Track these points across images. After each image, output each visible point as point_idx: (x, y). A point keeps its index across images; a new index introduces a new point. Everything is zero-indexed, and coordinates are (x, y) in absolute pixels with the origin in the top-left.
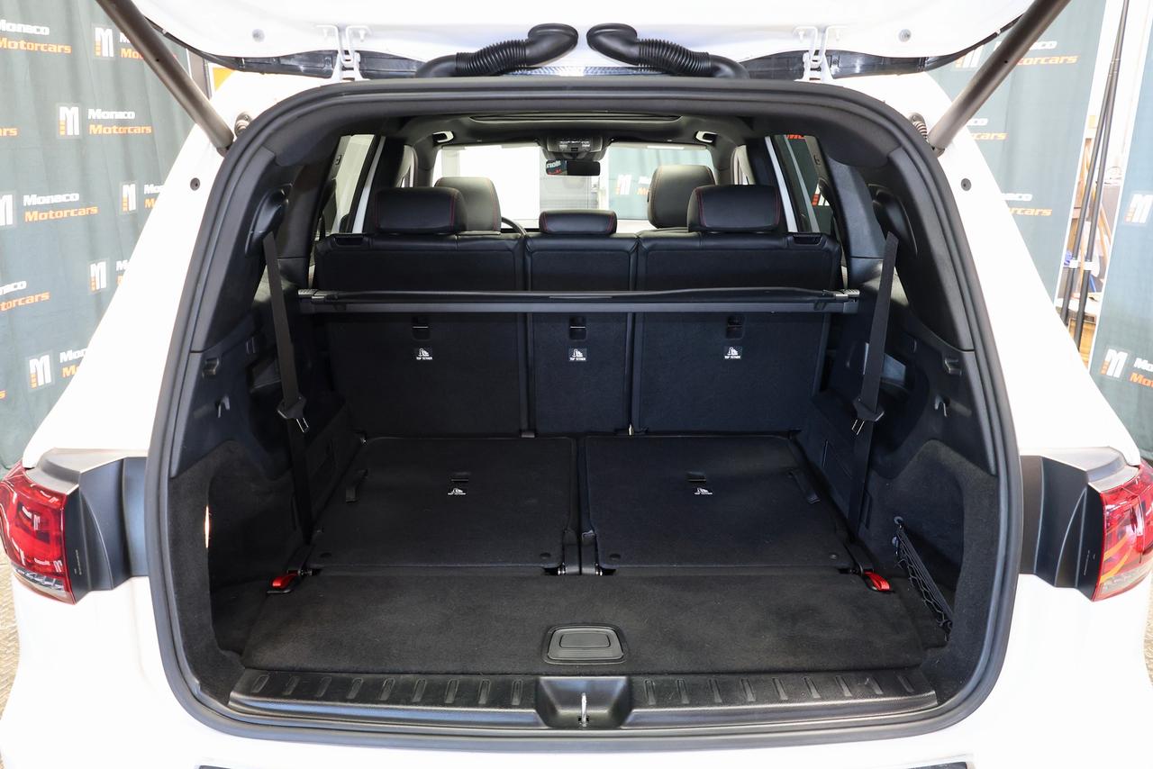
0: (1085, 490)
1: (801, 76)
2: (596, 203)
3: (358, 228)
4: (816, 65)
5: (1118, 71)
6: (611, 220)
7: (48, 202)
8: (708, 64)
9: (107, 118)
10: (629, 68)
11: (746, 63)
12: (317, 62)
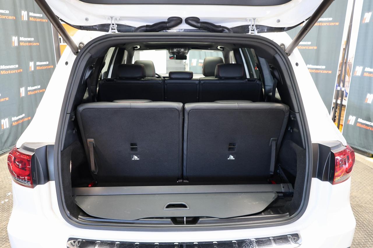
0: (330, 153)
1: (248, 33)
2: (185, 68)
3: (109, 77)
4: (253, 29)
5: (351, 27)
6: (191, 74)
7: (8, 68)
8: (221, 29)
9: (25, 40)
10: (198, 29)
11: (232, 28)
12: (104, 27)
